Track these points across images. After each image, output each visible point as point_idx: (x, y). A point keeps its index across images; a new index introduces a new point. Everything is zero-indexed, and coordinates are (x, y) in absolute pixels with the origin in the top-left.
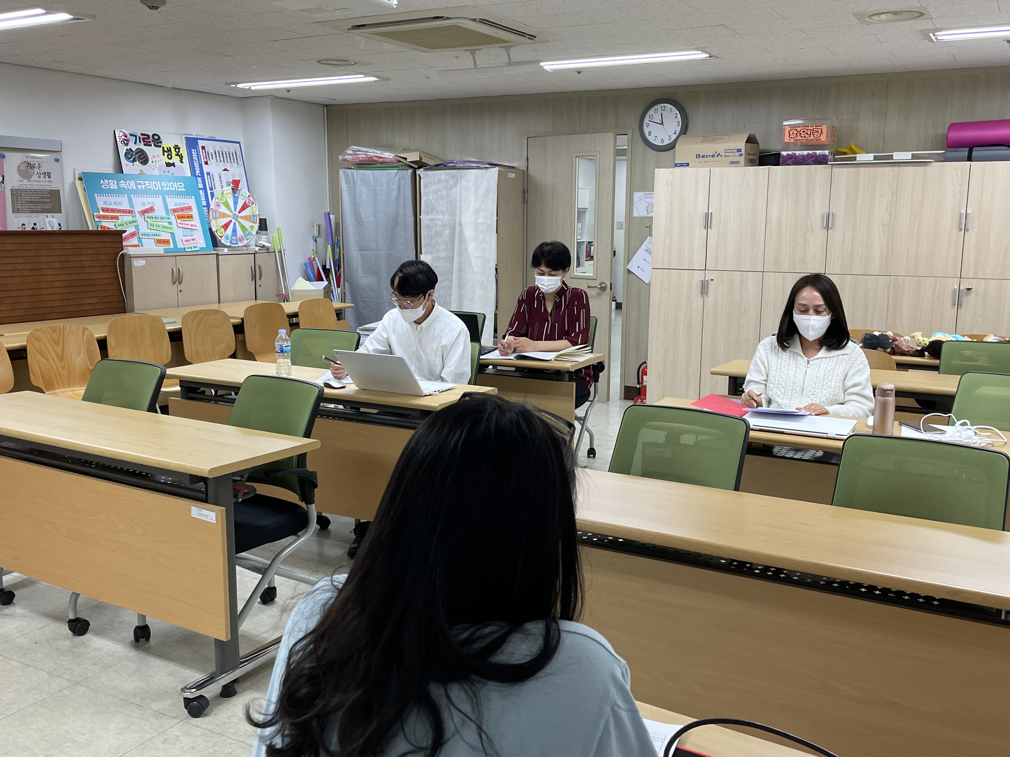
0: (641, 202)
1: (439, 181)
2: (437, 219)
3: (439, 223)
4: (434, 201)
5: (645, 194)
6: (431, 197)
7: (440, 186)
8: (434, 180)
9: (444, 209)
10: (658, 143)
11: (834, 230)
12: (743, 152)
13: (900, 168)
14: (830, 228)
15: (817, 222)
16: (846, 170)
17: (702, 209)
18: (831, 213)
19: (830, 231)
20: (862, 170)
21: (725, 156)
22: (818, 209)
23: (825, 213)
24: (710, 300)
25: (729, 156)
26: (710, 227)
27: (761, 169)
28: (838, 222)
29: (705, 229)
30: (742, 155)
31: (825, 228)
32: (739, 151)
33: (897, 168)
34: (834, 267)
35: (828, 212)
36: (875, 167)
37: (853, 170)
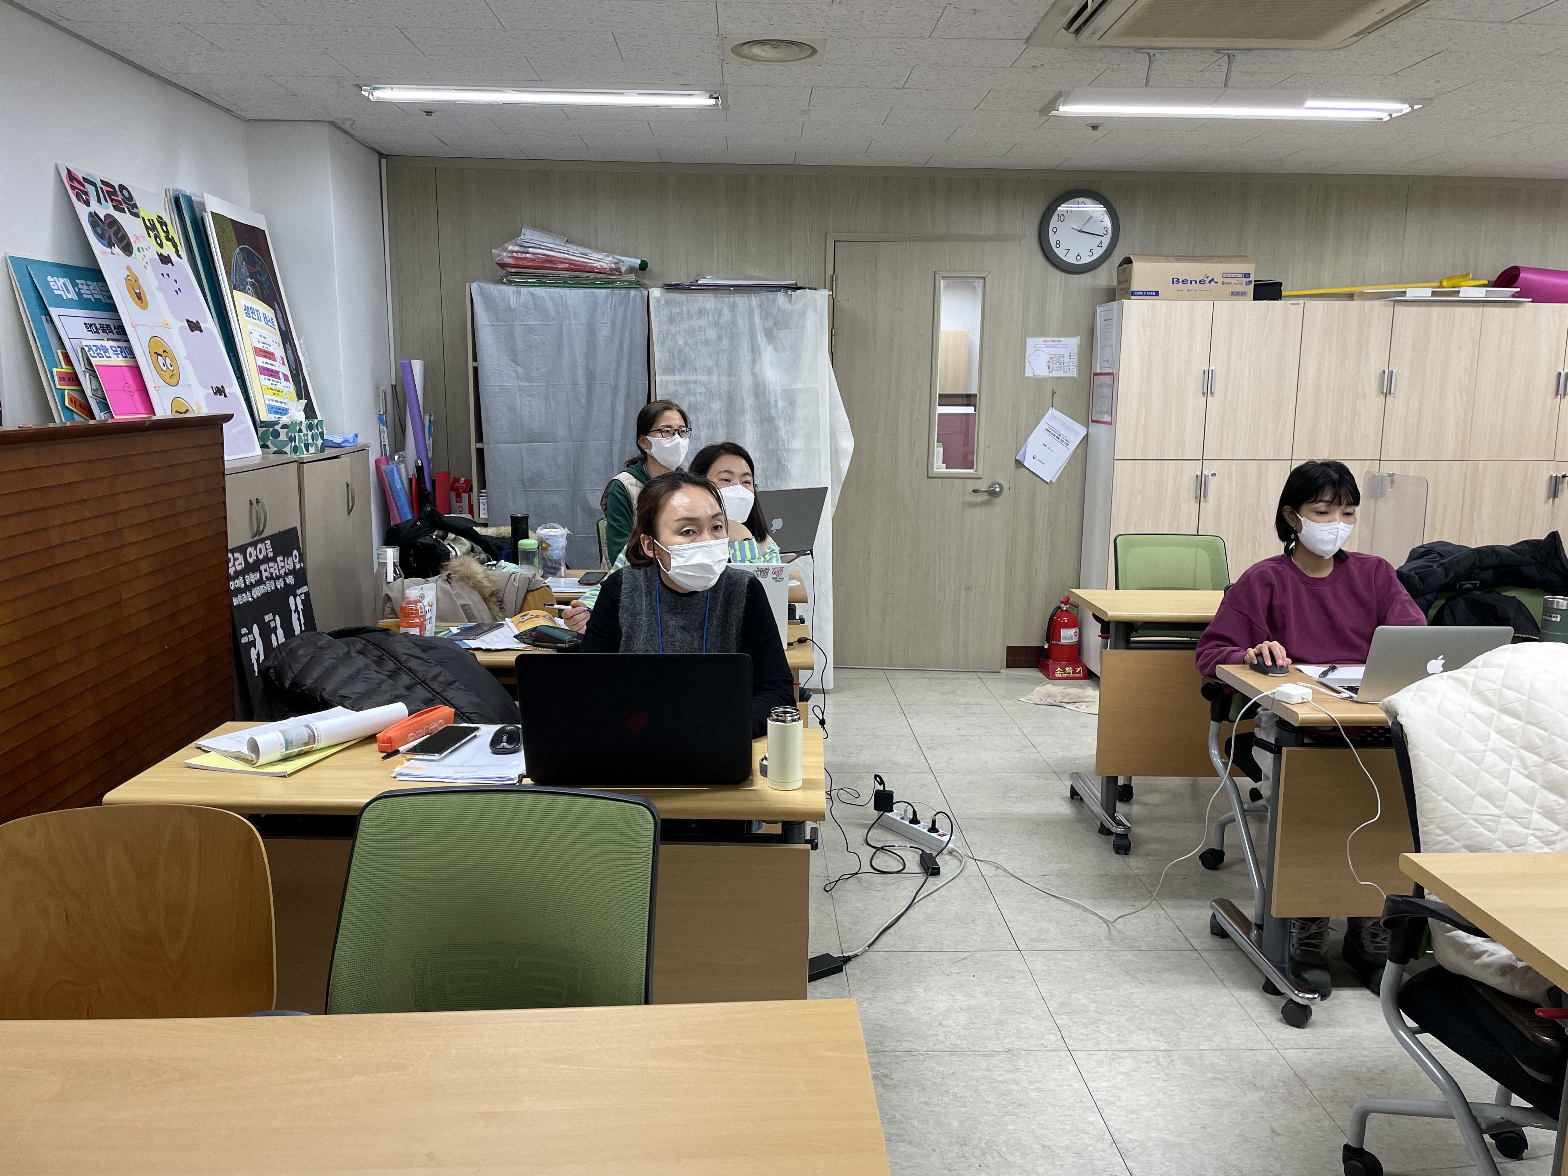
0: (1037, 353)
1: (701, 312)
2: (696, 382)
3: (701, 389)
4: (687, 349)
5: (1044, 341)
6: (681, 342)
7: (704, 322)
8: (689, 311)
9: (709, 363)
10: (1071, 259)
11: (1394, 397)
12: (1252, 278)
13: (1485, 309)
14: (1390, 393)
15: (1372, 385)
16: (1414, 310)
17: (1199, 365)
18: (1392, 372)
19: (1389, 397)
20: (1435, 310)
21: (1223, 283)
22: (1374, 365)
23: (1384, 372)
24: (1209, 506)
25: (1230, 283)
26: (1211, 393)
27: (1291, 304)
28: (1401, 385)
29: (1204, 396)
30: (1250, 282)
31: (1382, 393)
32: (1247, 275)
33: (1481, 309)
34: (1393, 451)
35: (1387, 371)
36: (1453, 306)
37: (1423, 310)
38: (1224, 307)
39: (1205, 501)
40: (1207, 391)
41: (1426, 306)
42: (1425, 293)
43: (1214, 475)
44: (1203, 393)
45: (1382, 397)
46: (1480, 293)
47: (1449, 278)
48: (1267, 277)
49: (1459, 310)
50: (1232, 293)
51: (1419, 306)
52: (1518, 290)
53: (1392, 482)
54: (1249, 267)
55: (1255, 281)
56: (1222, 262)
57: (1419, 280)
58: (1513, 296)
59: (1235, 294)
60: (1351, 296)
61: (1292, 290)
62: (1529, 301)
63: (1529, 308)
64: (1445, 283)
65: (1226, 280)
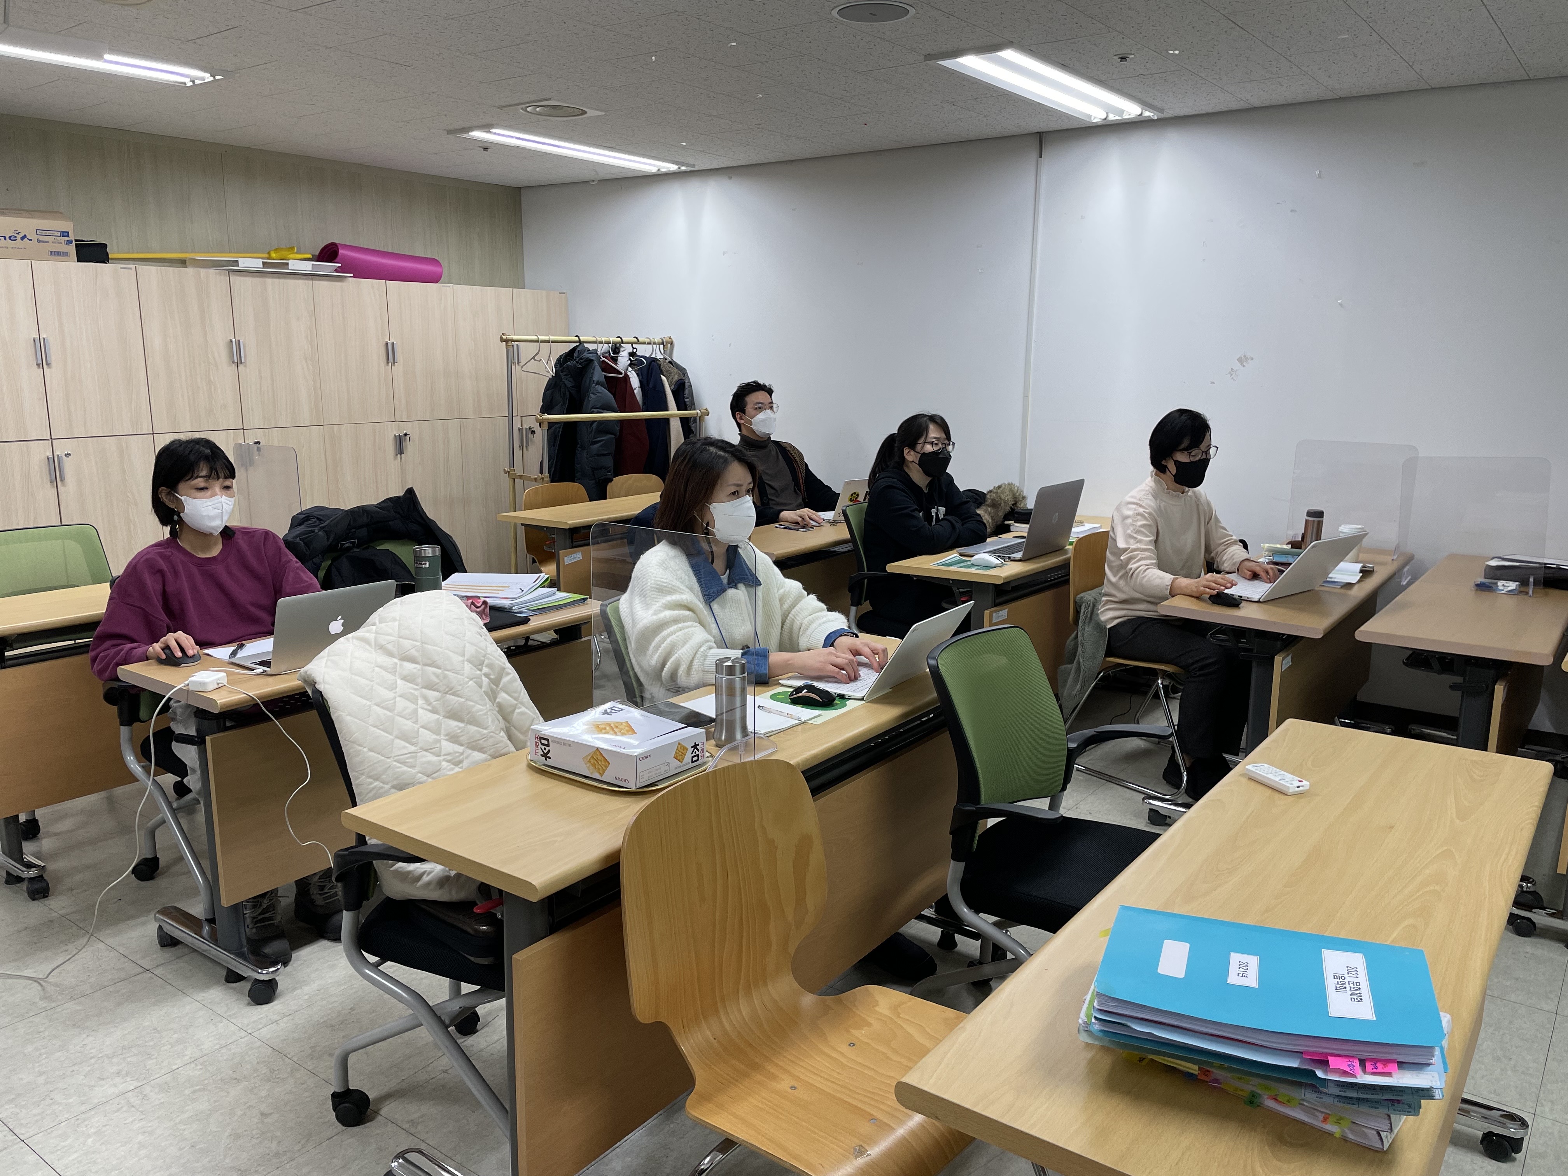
11: (245, 366)
12: (72, 237)
13: (314, 282)
14: (241, 363)
15: (221, 354)
16: (249, 280)
17: (27, 332)
18: (239, 341)
19: (240, 367)
20: (270, 281)
21: (39, 241)
22: (220, 335)
23: (232, 342)
24: (69, 489)
25: (47, 242)
26: (47, 364)
27: (121, 268)
28: (250, 353)
29: (39, 368)
30: (70, 242)
31: (233, 362)
32: (65, 234)
33: (310, 282)
34: (255, 419)
35: (234, 340)
36: (284, 278)
37: (258, 280)
38: (44, 267)
39: (63, 485)
40: (42, 360)
41: (259, 277)
42: (256, 264)
43: (68, 455)
44: (38, 365)
45: (234, 367)
46: (307, 267)
47: (277, 250)
48: (89, 237)
49: (292, 282)
50: (52, 253)
51: (253, 276)
52: (340, 265)
53: (259, 449)
54: (66, 225)
55: (76, 241)
56: (33, 217)
57: (250, 250)
58: (336, 271)
59: (55, 254)
60: (183, 263)
61: (119, 252)
62: (351, 277)
63: (352, 283)
64: (273, 255)
65: (42, 238)
